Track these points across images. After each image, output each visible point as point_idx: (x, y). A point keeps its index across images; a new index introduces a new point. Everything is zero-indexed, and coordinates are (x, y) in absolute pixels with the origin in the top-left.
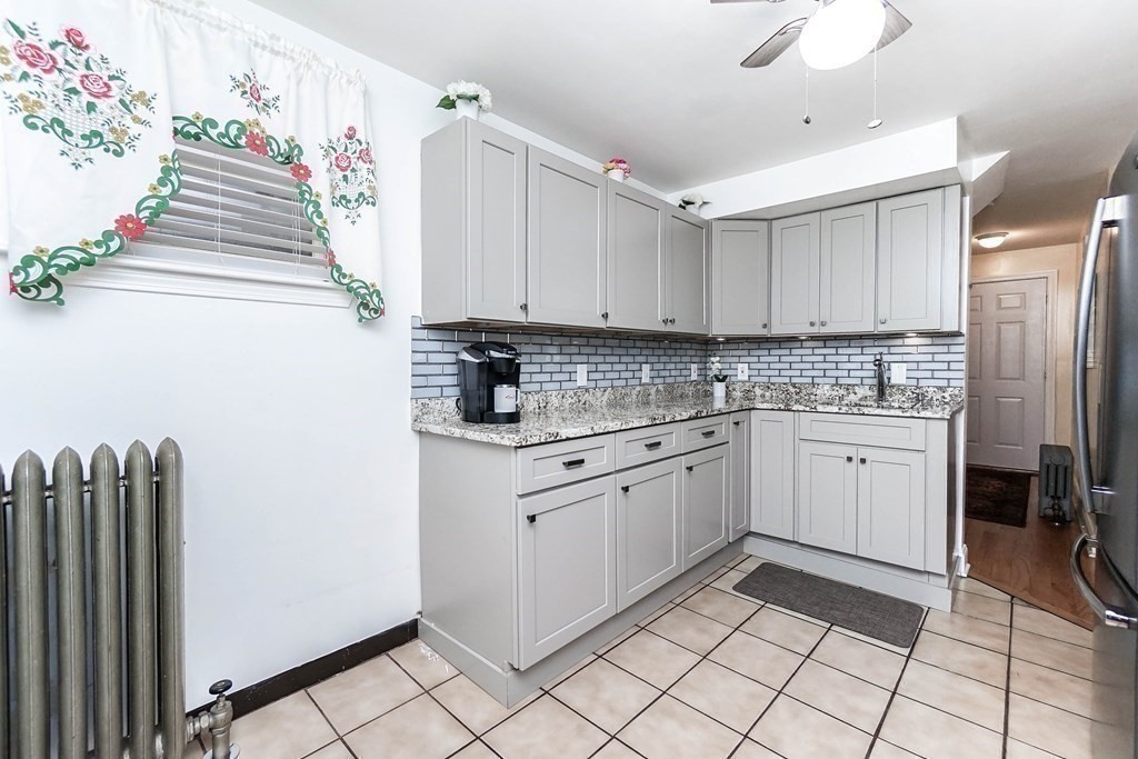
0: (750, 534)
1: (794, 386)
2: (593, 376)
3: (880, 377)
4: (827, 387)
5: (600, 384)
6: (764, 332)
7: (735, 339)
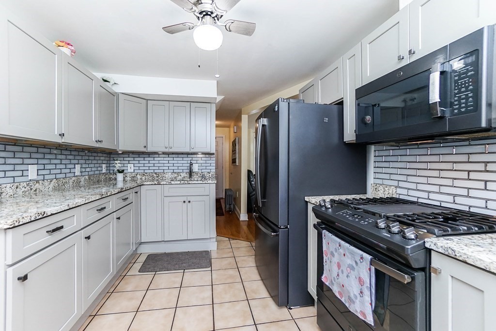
0: (141, 243)
1: (156, 174)
2: (41, 172)
3: (191, 168)
4: (170, 174)
5: (47, 177)
6: (144, 150)
7: (126, 152)
